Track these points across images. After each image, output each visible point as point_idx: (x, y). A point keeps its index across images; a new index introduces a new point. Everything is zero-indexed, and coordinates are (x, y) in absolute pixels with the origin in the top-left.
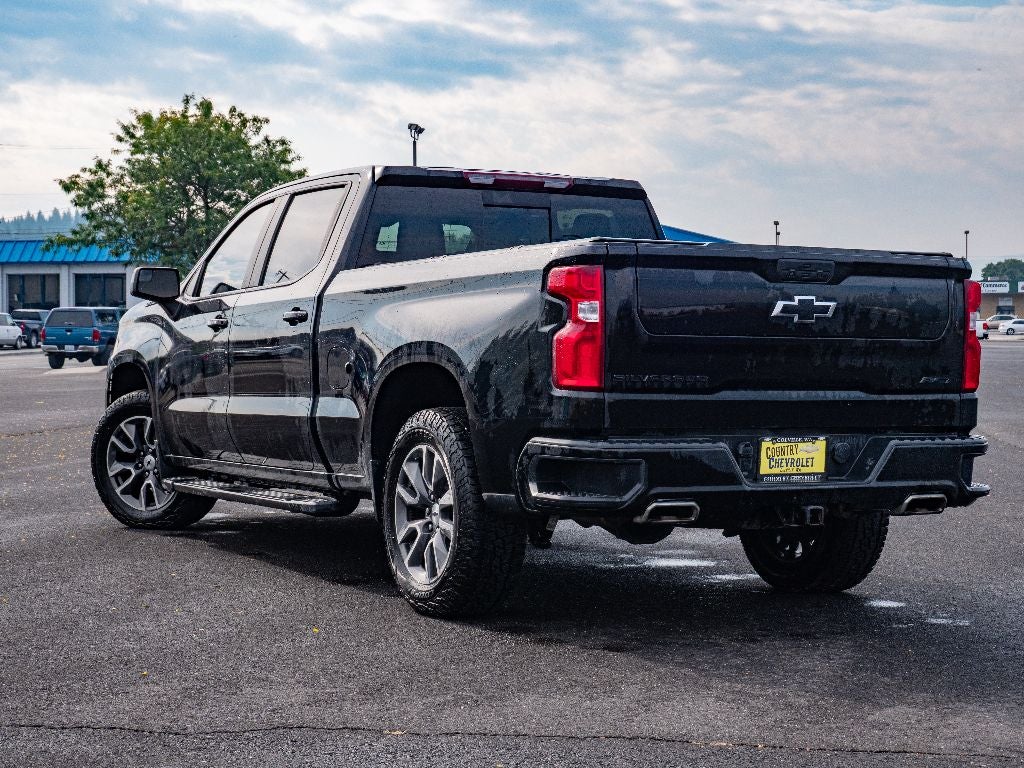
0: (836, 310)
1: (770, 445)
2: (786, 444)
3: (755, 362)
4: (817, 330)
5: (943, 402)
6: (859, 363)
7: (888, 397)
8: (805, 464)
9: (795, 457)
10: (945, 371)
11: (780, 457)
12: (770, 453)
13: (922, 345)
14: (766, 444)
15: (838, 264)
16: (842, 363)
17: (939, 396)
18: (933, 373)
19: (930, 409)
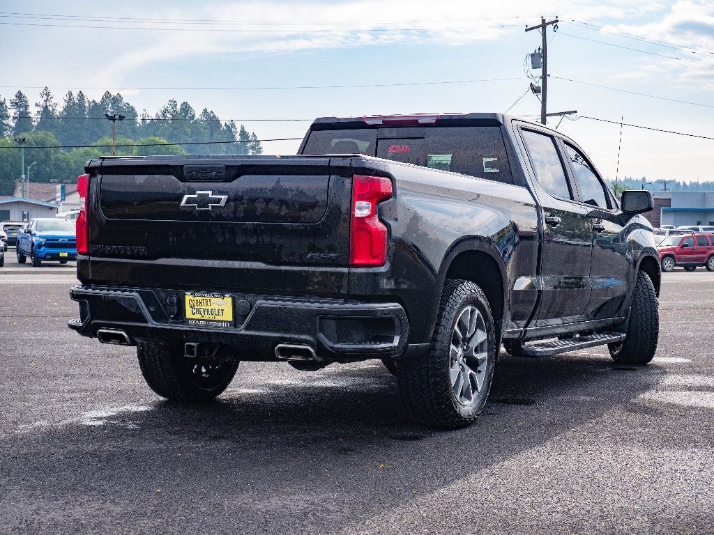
0: (228, 201)
1: (191, 297)
2: (202, 298)
3: (175, 238)
4: (214, 216)
5: (332, 274)
6: (252, 241)
7: (283, 268)
8: (217, 313)
9: (210, 308)
10: (331, 249)
11: (199, 307)
12: (191, 303)
13: (301, 228)
14: (188, 297)
15: (227, 167)
16: (240, 240)
17: (329, 269)
18: (320, 251)
19: (320, 278)
